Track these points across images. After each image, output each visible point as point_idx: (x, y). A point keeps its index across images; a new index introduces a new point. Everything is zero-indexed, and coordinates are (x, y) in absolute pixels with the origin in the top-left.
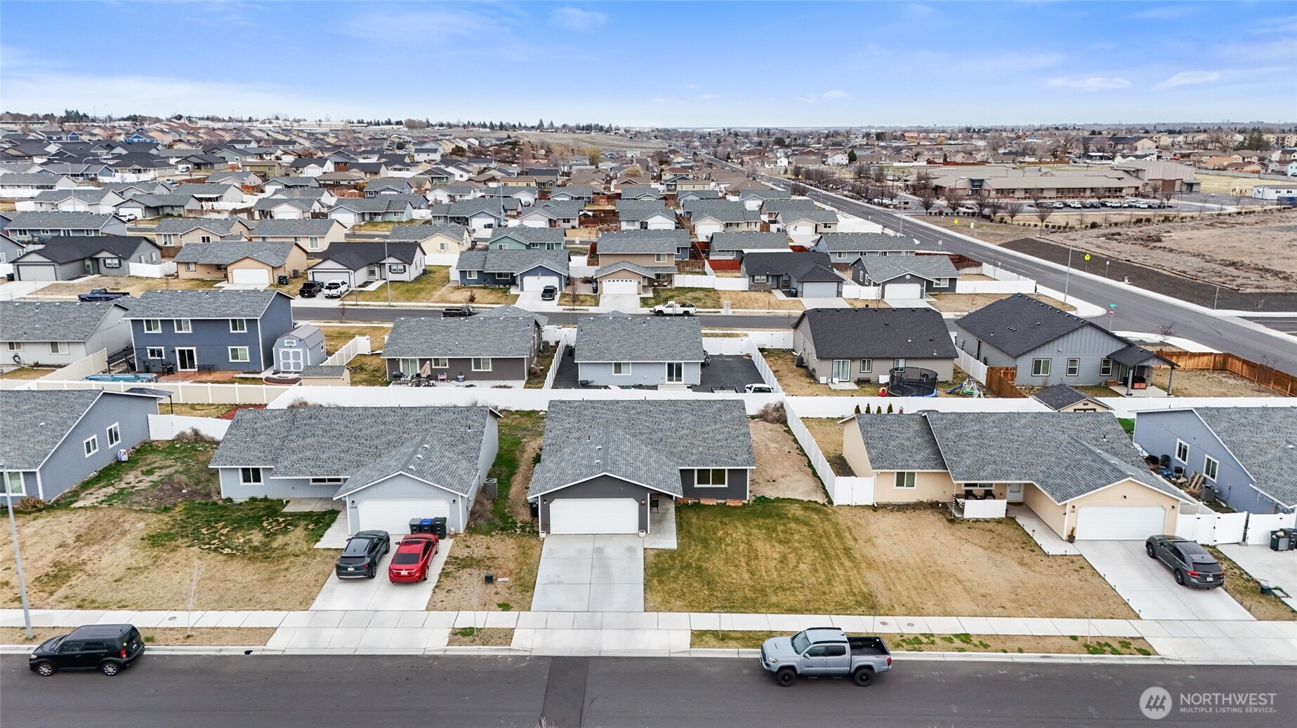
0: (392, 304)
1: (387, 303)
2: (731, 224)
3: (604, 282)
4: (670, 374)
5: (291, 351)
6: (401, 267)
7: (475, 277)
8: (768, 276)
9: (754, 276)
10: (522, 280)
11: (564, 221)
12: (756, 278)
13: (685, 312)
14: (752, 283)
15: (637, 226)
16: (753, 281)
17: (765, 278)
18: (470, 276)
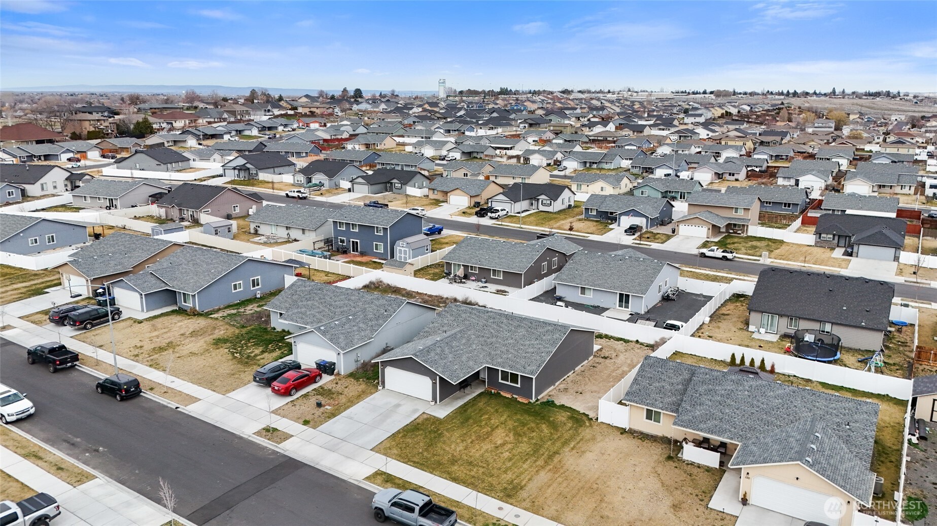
0: (522, 226)
1: (519, 226)
2: (884, 186)
4: (621, 300)
5: (403, 249)
6: (549, 202)
7: (594, 213)
8: (834, 235)
9: (820, 234)
10: (619, 218)
11: (730, 174)
12: (822, 235)
13: (723, 256)
14: (818, 240)
15: (793, 182)
16: (820, 238)
17: (831, 236)
18: (591, 212)
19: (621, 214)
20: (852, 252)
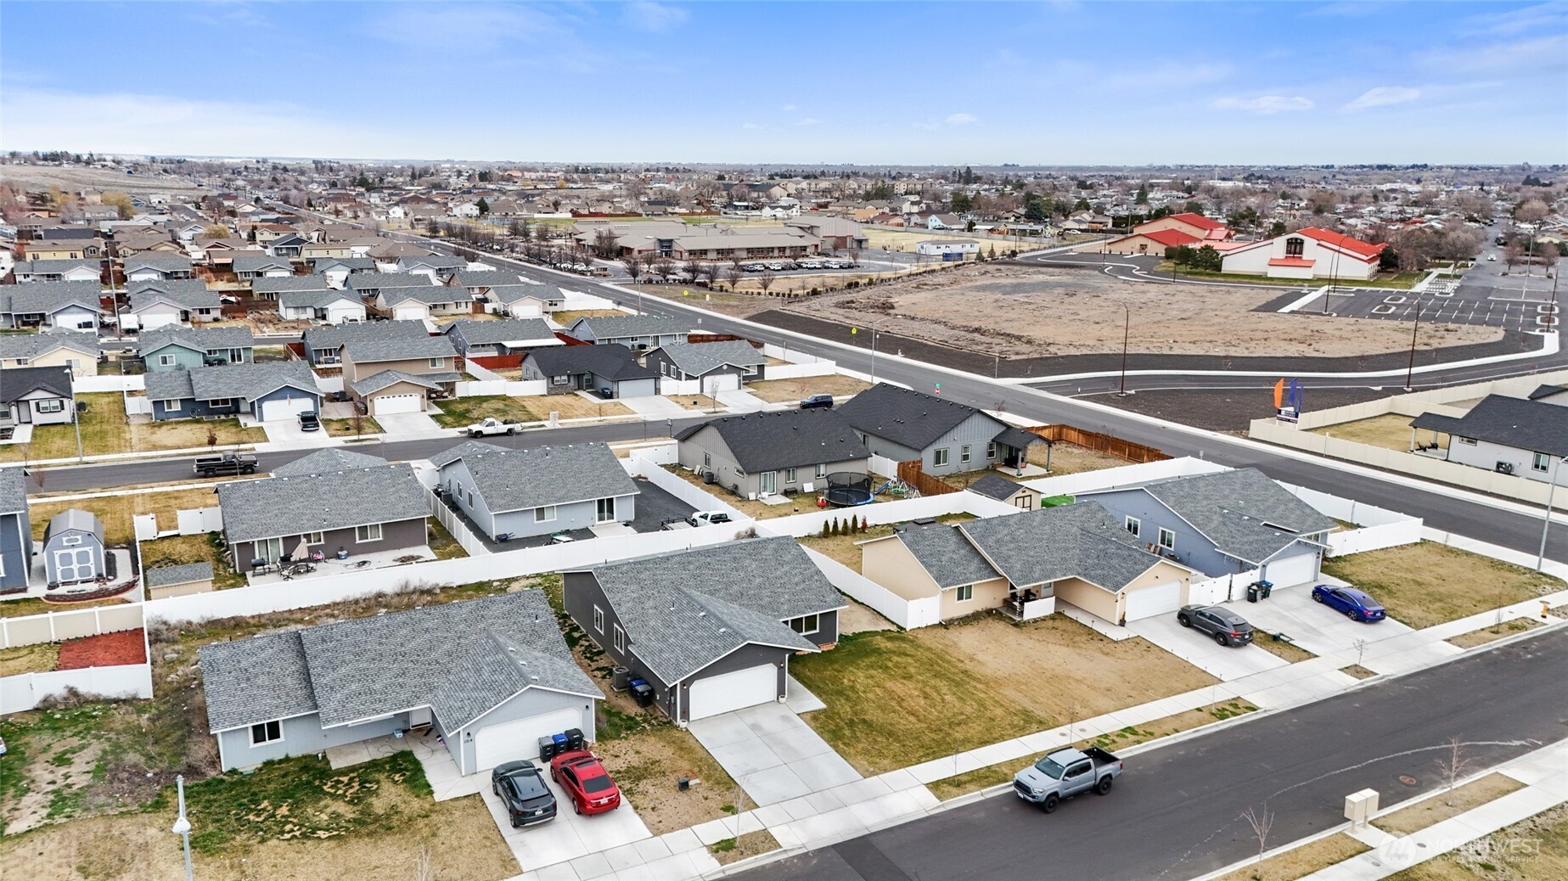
0: (85, 459)
1: (77, 459)
2: (435, 306)
3: (375, 400)
4: (601, 510)
5: (74, 552)
6: (57, 403)
7: (177, 407)
8: (569, 376)
9: (553, 377)
10: (260, 407)
11: (201, 311)
12: (556, 379)
13: (510, 430)
14: (552, 386)
15: (310, 313)
16: (553, 383)
17: (565, 378)
18: (170, 407)
19: (261, 400)
20: (612, 393)
